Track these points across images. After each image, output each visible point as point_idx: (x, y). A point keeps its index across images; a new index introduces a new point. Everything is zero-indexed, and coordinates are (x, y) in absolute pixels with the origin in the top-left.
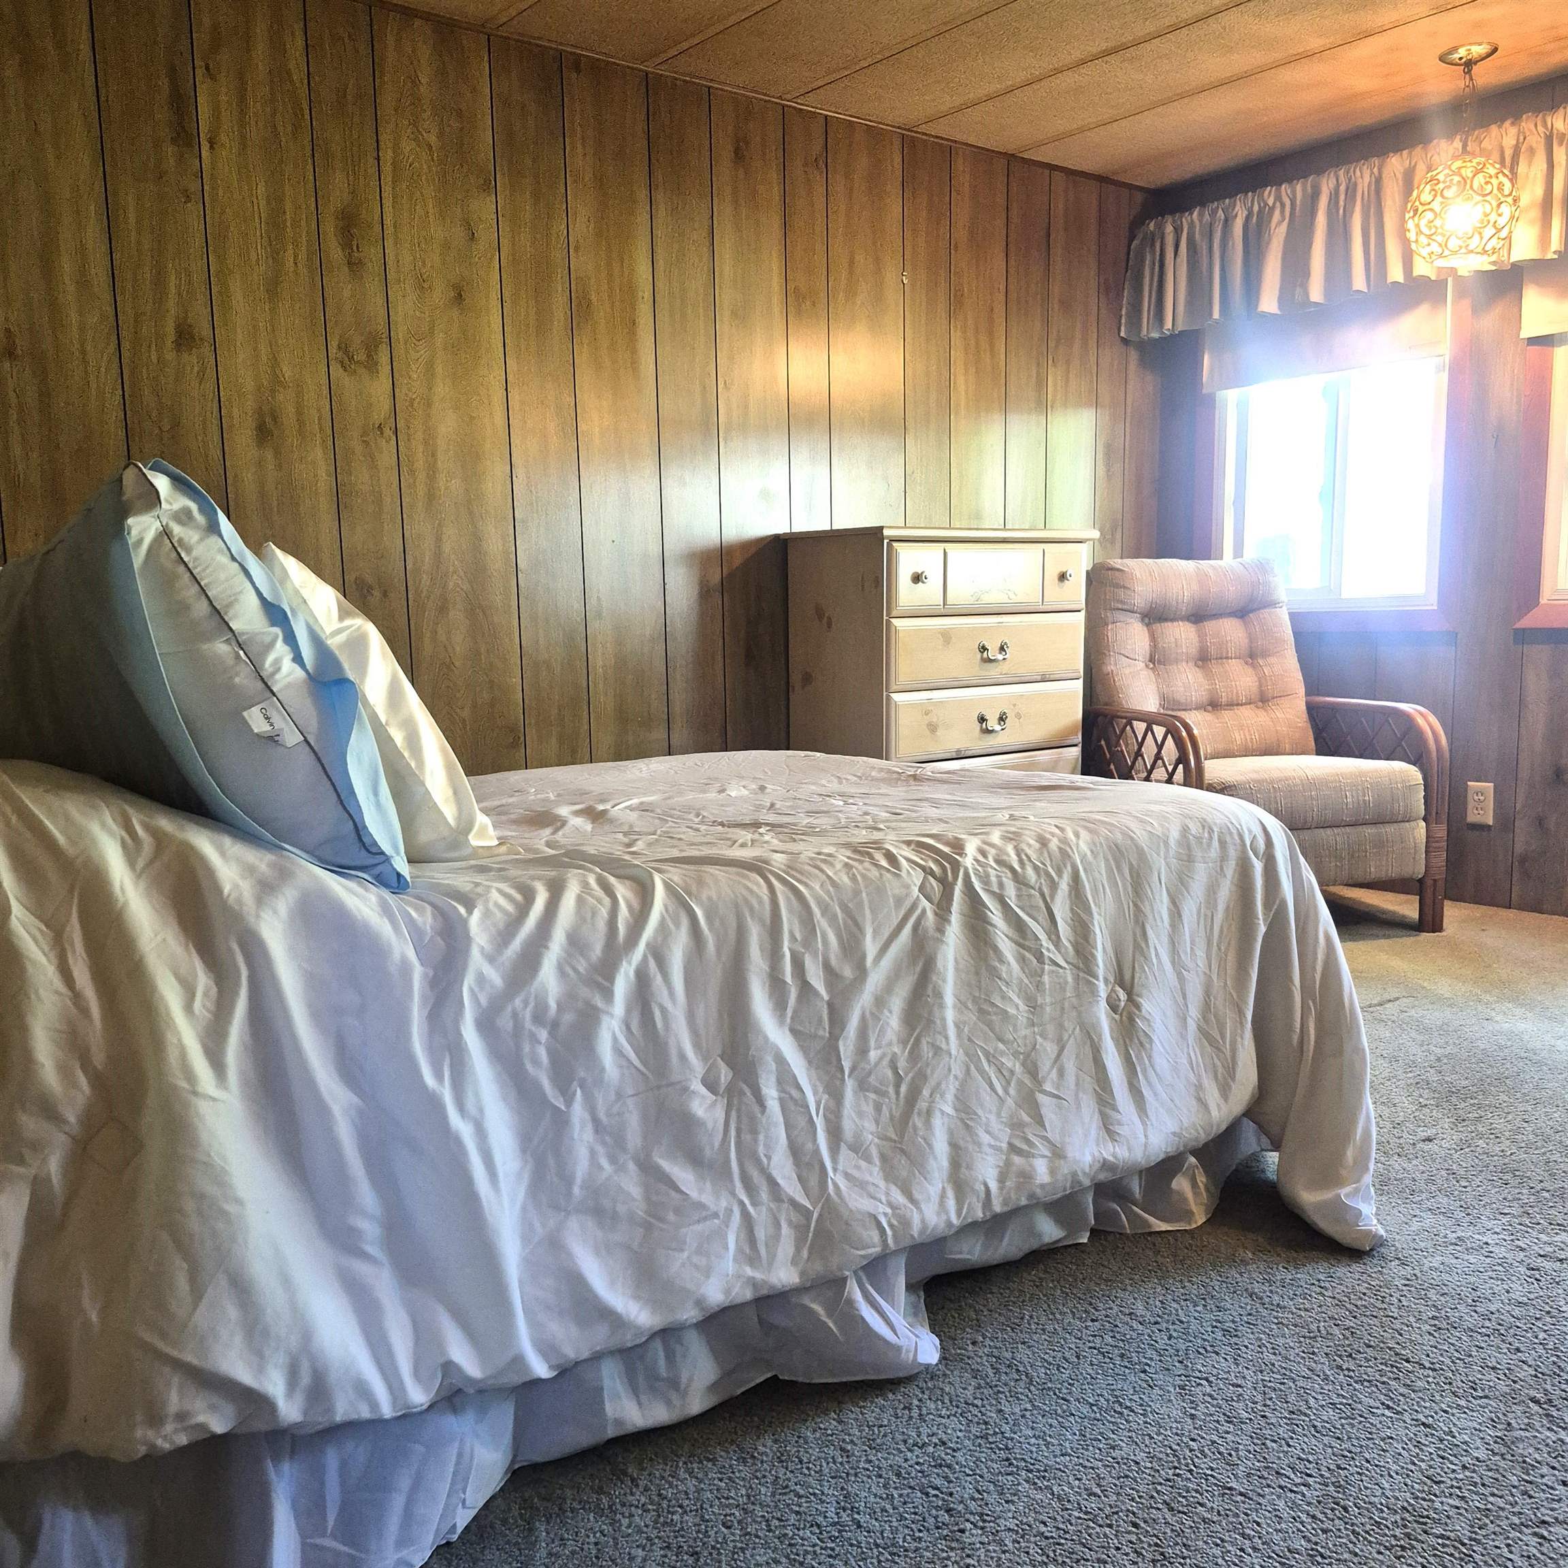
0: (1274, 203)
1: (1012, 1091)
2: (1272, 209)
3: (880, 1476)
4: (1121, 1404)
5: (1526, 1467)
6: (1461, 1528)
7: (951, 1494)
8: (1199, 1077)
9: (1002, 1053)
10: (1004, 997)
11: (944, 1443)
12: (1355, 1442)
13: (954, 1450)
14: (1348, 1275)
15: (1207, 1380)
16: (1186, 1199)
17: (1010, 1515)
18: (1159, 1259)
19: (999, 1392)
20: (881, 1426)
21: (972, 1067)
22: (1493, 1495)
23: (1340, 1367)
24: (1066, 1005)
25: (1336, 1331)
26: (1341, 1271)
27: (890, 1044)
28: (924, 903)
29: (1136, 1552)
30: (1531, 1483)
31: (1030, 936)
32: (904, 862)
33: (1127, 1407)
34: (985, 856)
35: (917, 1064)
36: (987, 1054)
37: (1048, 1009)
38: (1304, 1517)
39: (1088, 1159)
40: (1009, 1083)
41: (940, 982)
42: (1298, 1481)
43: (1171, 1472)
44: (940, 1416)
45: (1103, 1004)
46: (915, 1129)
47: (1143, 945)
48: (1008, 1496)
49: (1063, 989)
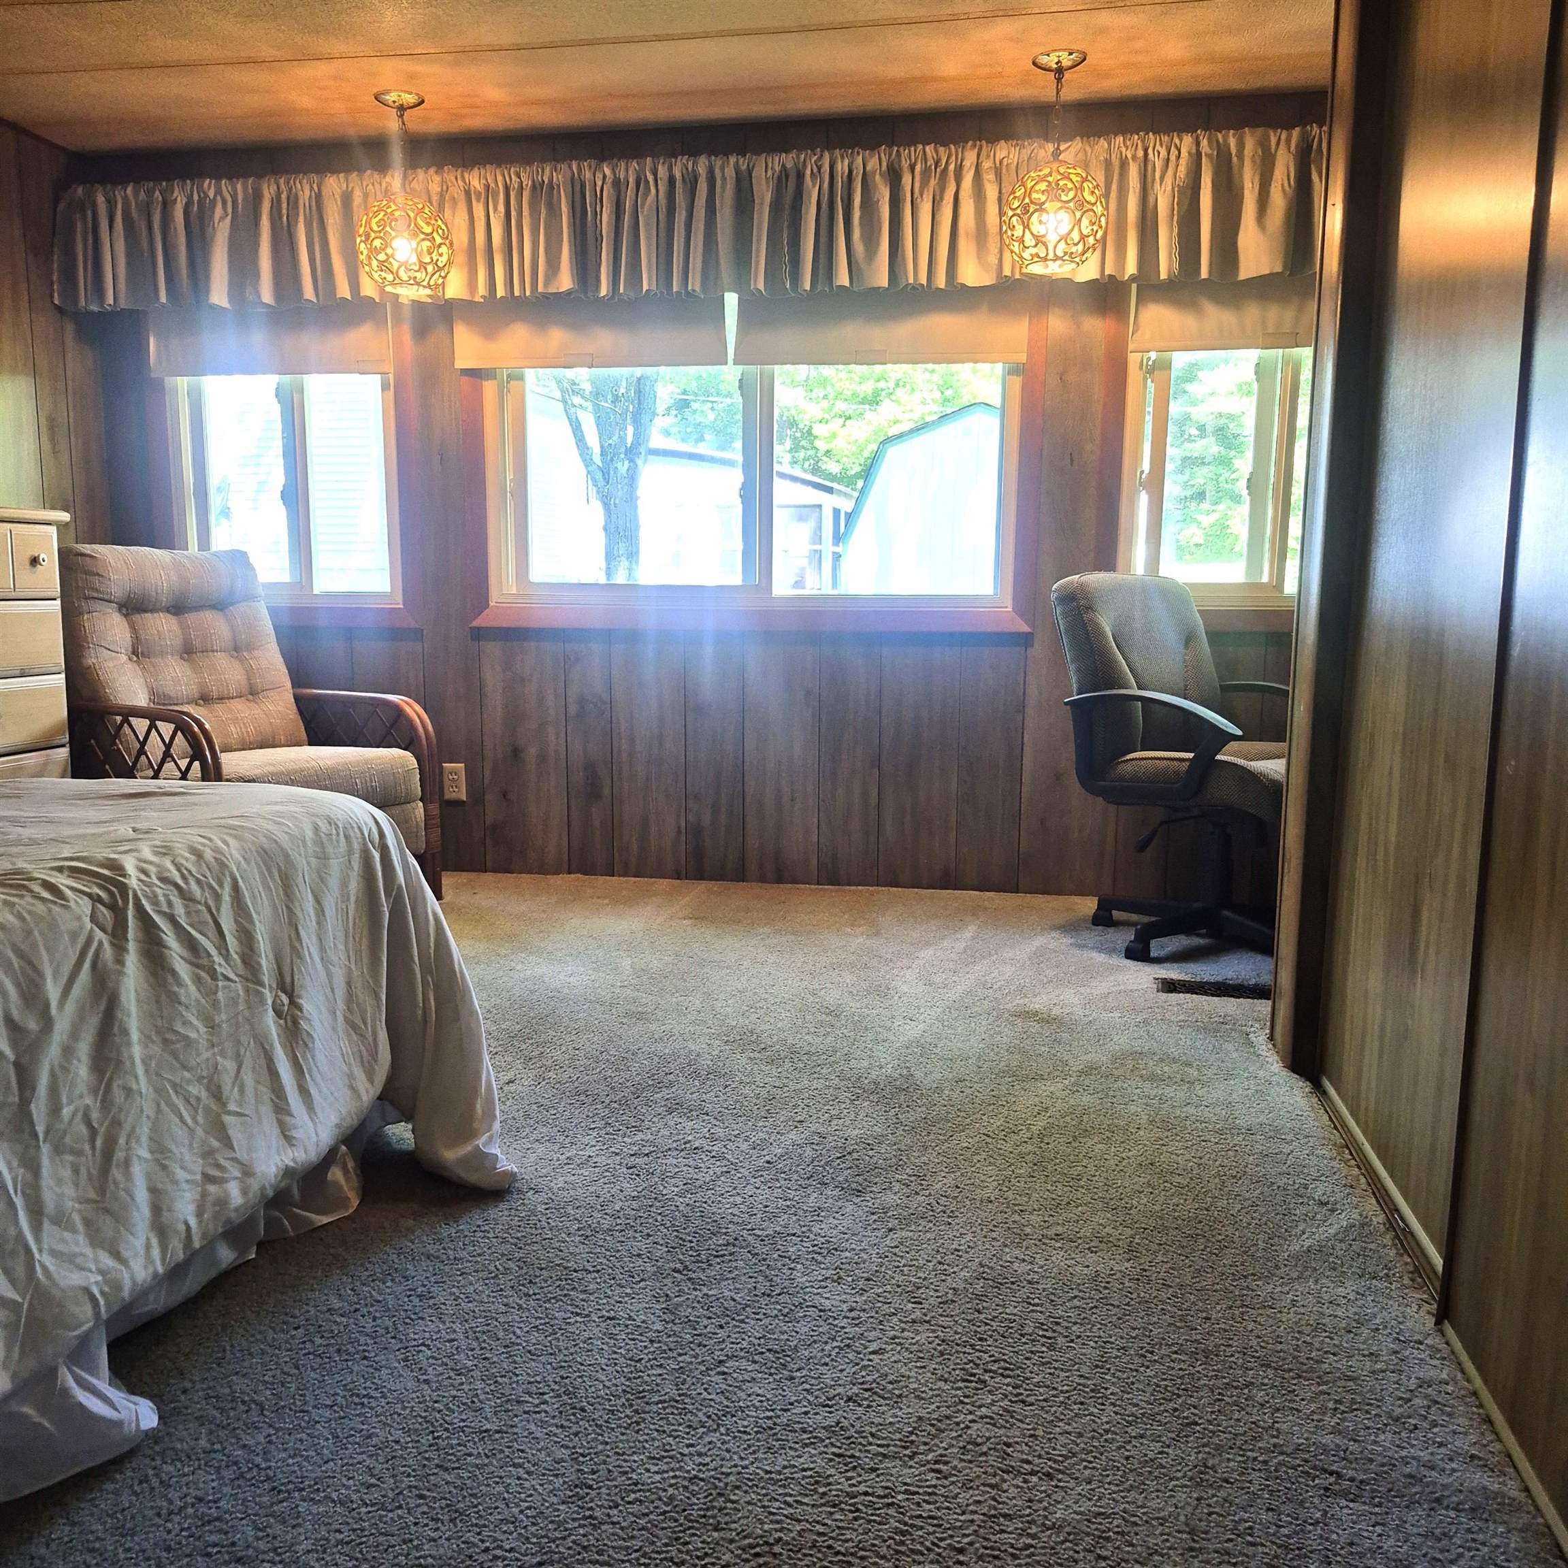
0: (215, 196)
1: (200, 1119)
2: (213, 202)
3: (148, 1559)
4: (358, 1395)
5: (693, 1324)
6: (670, 1390)
7: (233, 1544)
8: (350, 1069)
9: (189, 1082)
10: (186, 1023)
11: (200, 1500)
12: (566, 1352)
13: (215, 1502)
14: (499, 1214)
15: (423, 1344)
16: (341, 1187)
17: (302, 1538)
18: (332, 1251)
19: (234, 1429)
20: (123, 1510)
21: (163, 1104)
22: (680, 1355)
23: (527, 1295)
24: (240, 1018)
25: (511, 1264)
26: (493, 1212)
27: (81, 1096)
28: (99, 934)
29: (433, 1519)
30: (700, 1335)
31: (203, 954)
32: (68, 892)
33: (364, 1396)
34: (148, 876)
35: (109, 1112)
36: (175, 1086)
37: (224, 1025)
38: (554, 1429)
39: (273, 1170)
40: (196, 1110)
41: (125, 1018)
42: (537, 1402)
43: (430, 1437)
44: (185, 1475)
45: (271, 1013)
46: (115, 1183)
47: (297, 945)
48: (293, 1520)
49: (236, 1004)
